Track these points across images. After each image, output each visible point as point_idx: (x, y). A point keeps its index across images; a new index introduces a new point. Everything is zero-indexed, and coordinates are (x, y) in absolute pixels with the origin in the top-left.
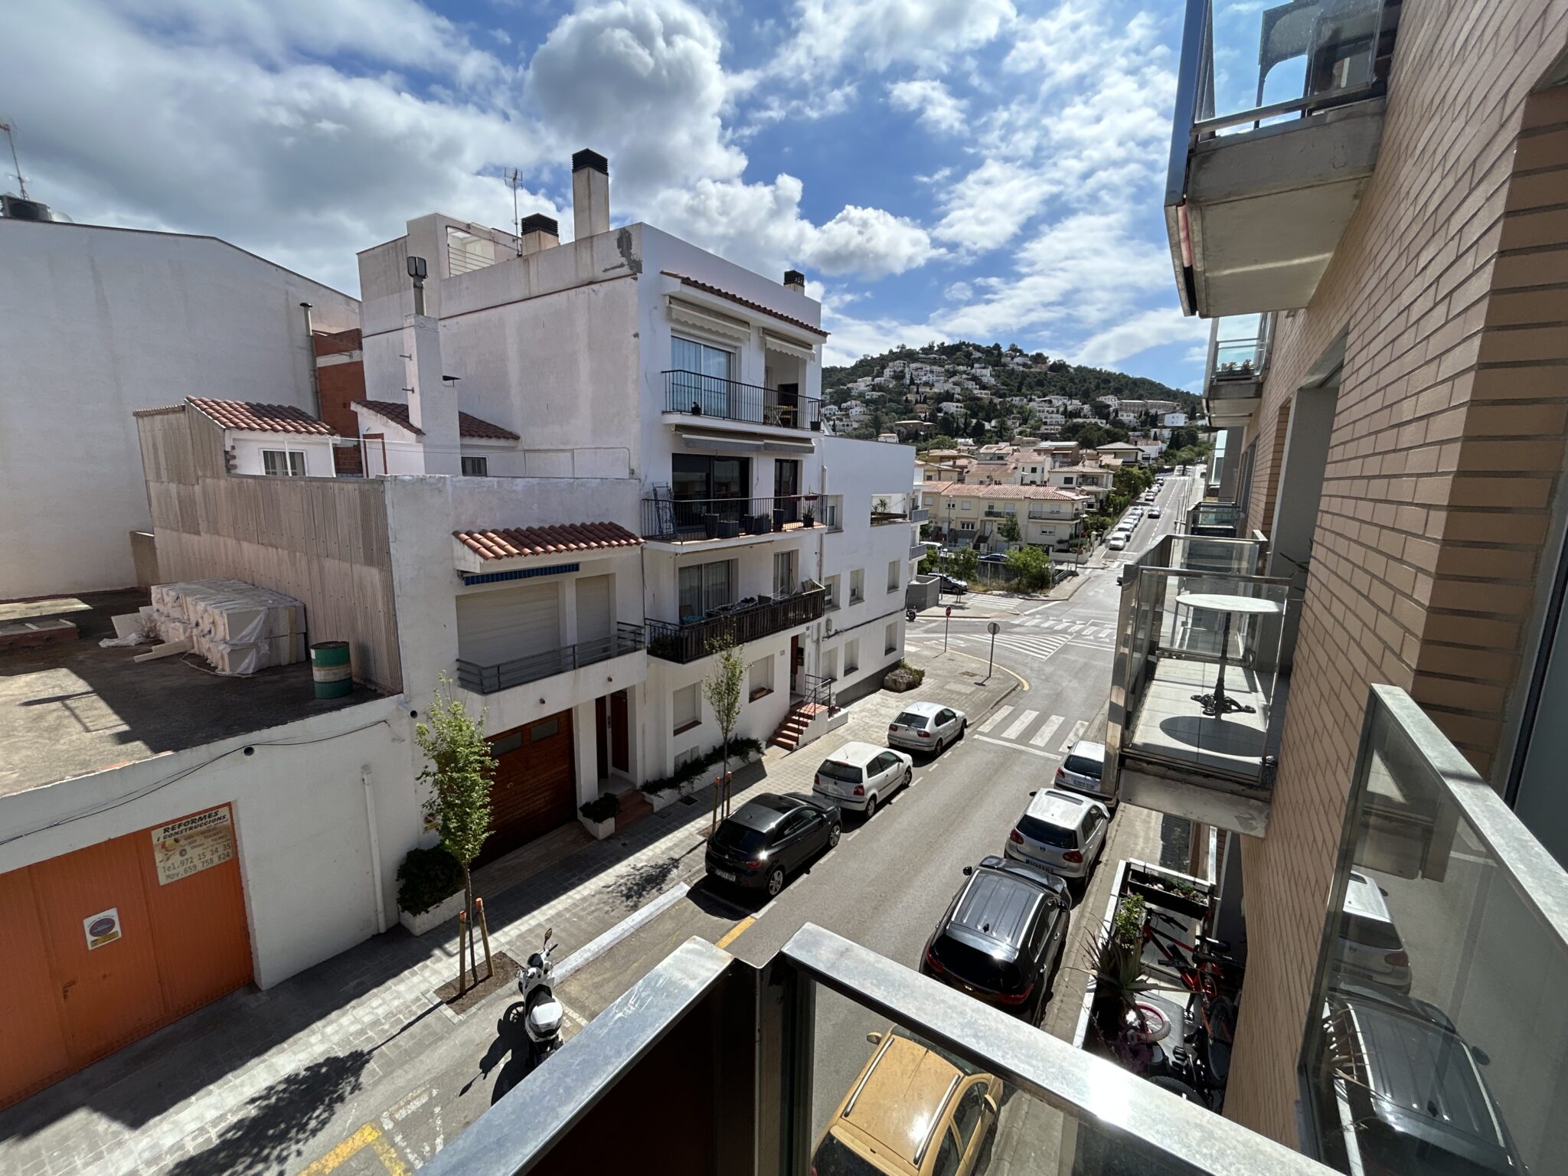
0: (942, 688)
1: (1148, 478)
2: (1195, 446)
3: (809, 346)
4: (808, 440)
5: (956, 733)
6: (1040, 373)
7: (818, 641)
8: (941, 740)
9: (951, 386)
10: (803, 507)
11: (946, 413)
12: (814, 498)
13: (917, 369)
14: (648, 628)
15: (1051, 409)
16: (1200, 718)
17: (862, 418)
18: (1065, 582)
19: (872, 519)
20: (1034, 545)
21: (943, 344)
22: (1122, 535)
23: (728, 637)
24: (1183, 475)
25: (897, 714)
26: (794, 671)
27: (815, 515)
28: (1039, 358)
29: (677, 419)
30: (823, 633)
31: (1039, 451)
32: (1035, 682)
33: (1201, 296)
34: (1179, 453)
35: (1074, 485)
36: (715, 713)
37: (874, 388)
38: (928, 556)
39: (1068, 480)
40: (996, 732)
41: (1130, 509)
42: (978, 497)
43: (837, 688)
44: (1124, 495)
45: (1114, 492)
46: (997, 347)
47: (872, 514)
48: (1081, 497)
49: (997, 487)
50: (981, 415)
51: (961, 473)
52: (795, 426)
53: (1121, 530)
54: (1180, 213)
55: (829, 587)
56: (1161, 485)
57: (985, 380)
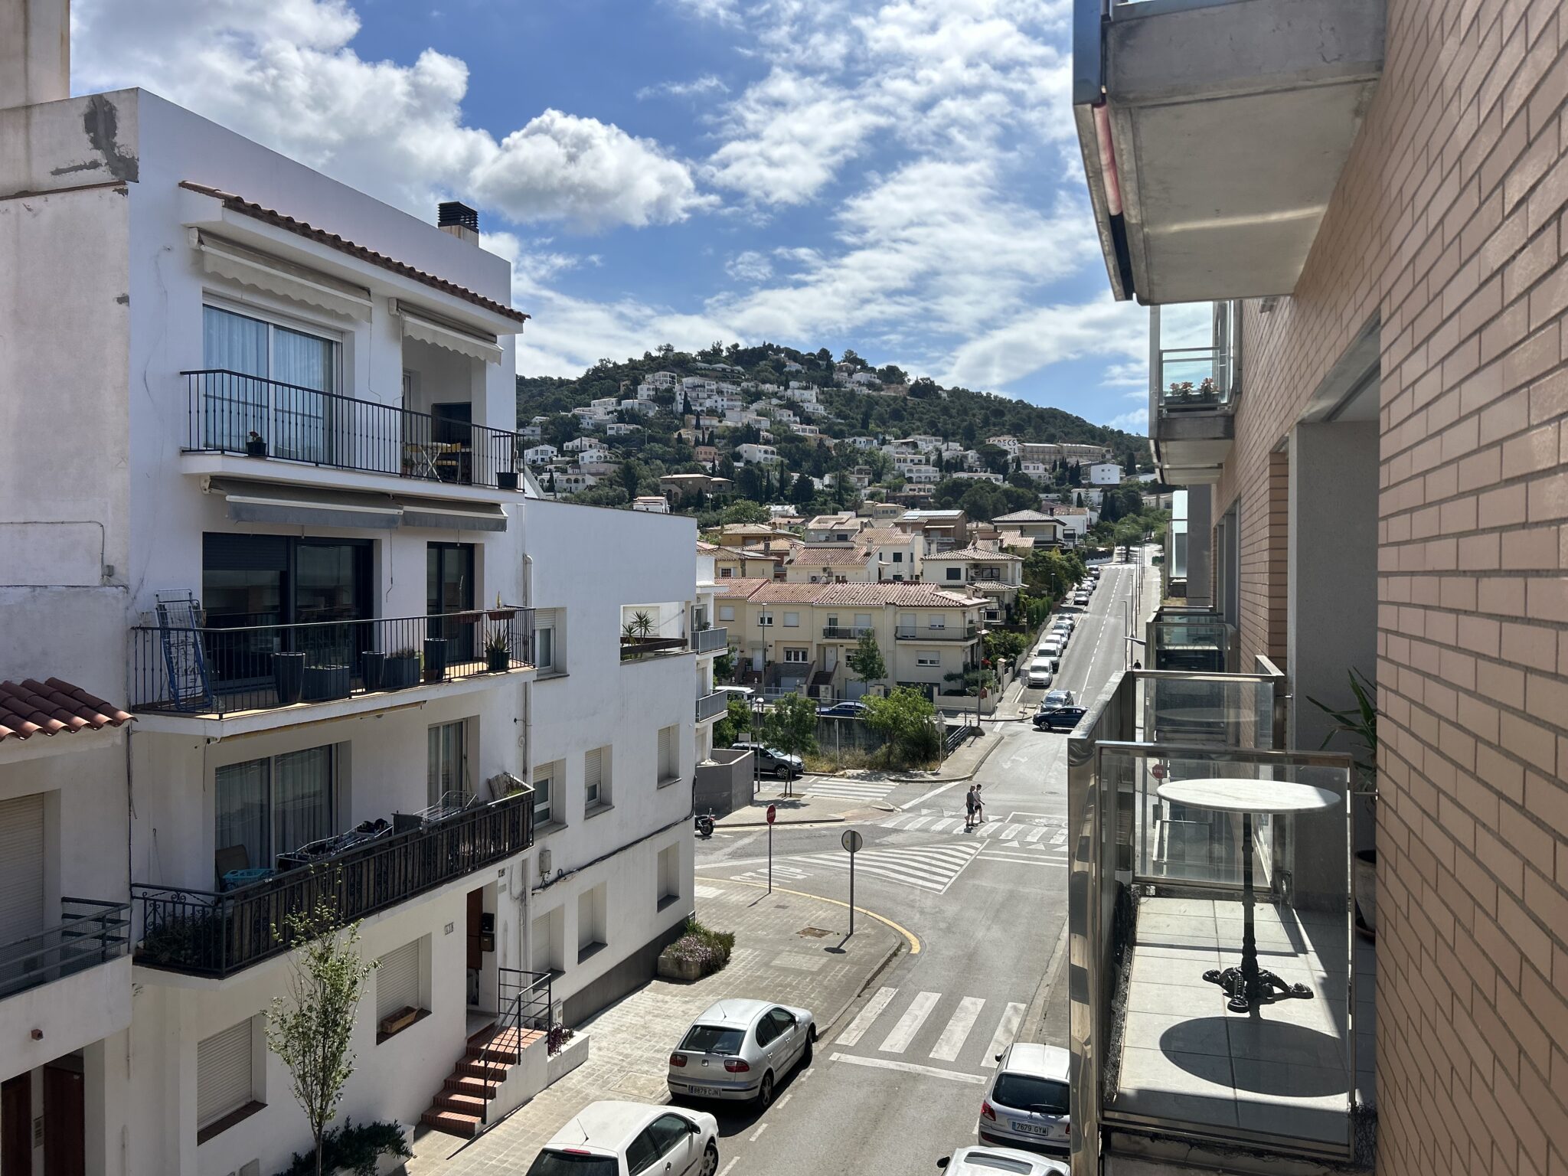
0: (767, 965)
1: (1075, 567)
2: (1139, 515)
3: (490, 337)
4: (494, 507)
5: (798, 1054)
6: (895, 399)
7: (522, 898)
8: (770, 1072)
9: (754, 416)
10: (488, 632)
11: (748, 462)
12: (508, 615)
13: (695, 387)
14: (138, 905)
15: (917, 457)
16: (1226, 1019)
17: (602, 468)
18: (963, 747)
19: (623, 651)
20: (908, 684)
21: (736, 346)
22: (1045, 661)
23: (324, 911)
24: (1127, 561)
25: (684, 1029)
26: (474, 964)
27: (514, 647)
28: (892, 375)
29: (214, 464)
30: (534, 878)
31: (903, 526)
32: (929, 936)
33: (1139, 269)
34: (1117, 527)
35: (962, 581)
36: (293, 1082)
37: (622, 417)
38: (730, 712)
39: (953, 574)
40: (869, 1044)
41: (1054, 619)
42: (811, 605)
43: (564, 989)
44: (1042, 596)
45: (1027, 592)
46: (825, 354)
47: (623, 640)
48: (976, 601)
49: (839, 586)
50: (806, 465)
51: (778, 564)
52: (467, 480)
53: (1043, 653)
54: (1099, 119)
55: (543, 786)
56: (1097, 578)
57: (809, 408)
